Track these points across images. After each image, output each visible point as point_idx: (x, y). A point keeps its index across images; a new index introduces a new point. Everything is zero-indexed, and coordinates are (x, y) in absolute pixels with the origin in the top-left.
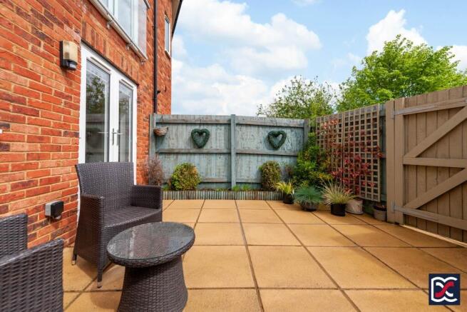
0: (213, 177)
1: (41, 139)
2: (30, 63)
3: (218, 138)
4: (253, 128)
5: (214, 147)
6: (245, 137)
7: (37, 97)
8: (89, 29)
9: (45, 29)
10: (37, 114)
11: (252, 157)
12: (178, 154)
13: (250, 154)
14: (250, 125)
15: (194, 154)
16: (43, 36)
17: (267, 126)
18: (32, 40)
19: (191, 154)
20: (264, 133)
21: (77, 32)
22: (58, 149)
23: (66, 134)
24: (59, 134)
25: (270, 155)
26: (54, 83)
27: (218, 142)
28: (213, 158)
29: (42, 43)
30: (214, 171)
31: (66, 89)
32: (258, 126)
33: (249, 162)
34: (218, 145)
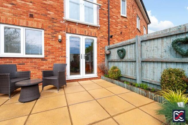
0: (129, 75)
1: (54, 58)
2: (51, 43)
3: (131, 52)
4: (156, 41)
5: (129, 58)
6: (149, 49)
7: (53, 50)
8: (69, 29)
9: (55, 35)
10: (53, 53)
11: (156, 64)
12: (114, 62)
13: (154, 62)
14: (154, 39)
15: (120, 62)
16: (54, 37)
17: (171, 36)
18: (51, 38)
19: (119, 62)
20: (168, 42)
21: (64, 31)
22: (59, 60)
23: (61, 57)
24: (59, 57)
25: (177, 63)
26: (57, 46)
27: (131, 54)
28: (129, 64)
29: (54, 38)
30: (129, 72)
31: (61, 46)
32: (162, 38)
33: (154, 68)
34: (131, 56)
